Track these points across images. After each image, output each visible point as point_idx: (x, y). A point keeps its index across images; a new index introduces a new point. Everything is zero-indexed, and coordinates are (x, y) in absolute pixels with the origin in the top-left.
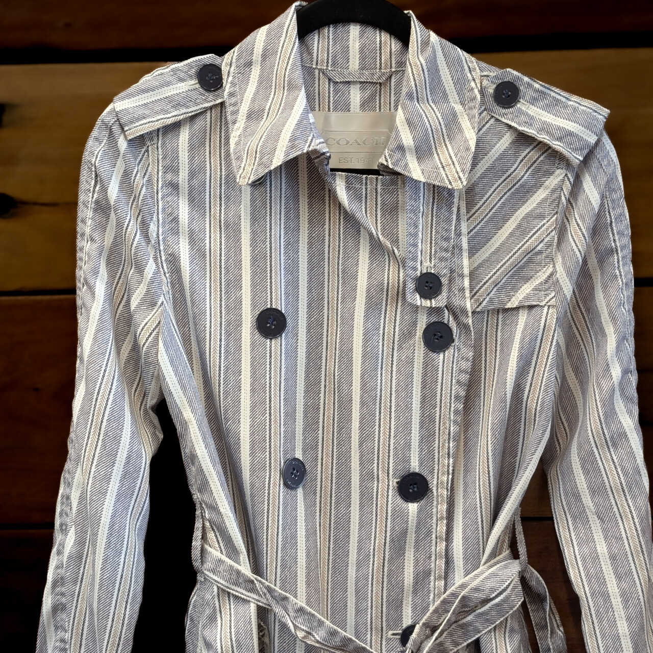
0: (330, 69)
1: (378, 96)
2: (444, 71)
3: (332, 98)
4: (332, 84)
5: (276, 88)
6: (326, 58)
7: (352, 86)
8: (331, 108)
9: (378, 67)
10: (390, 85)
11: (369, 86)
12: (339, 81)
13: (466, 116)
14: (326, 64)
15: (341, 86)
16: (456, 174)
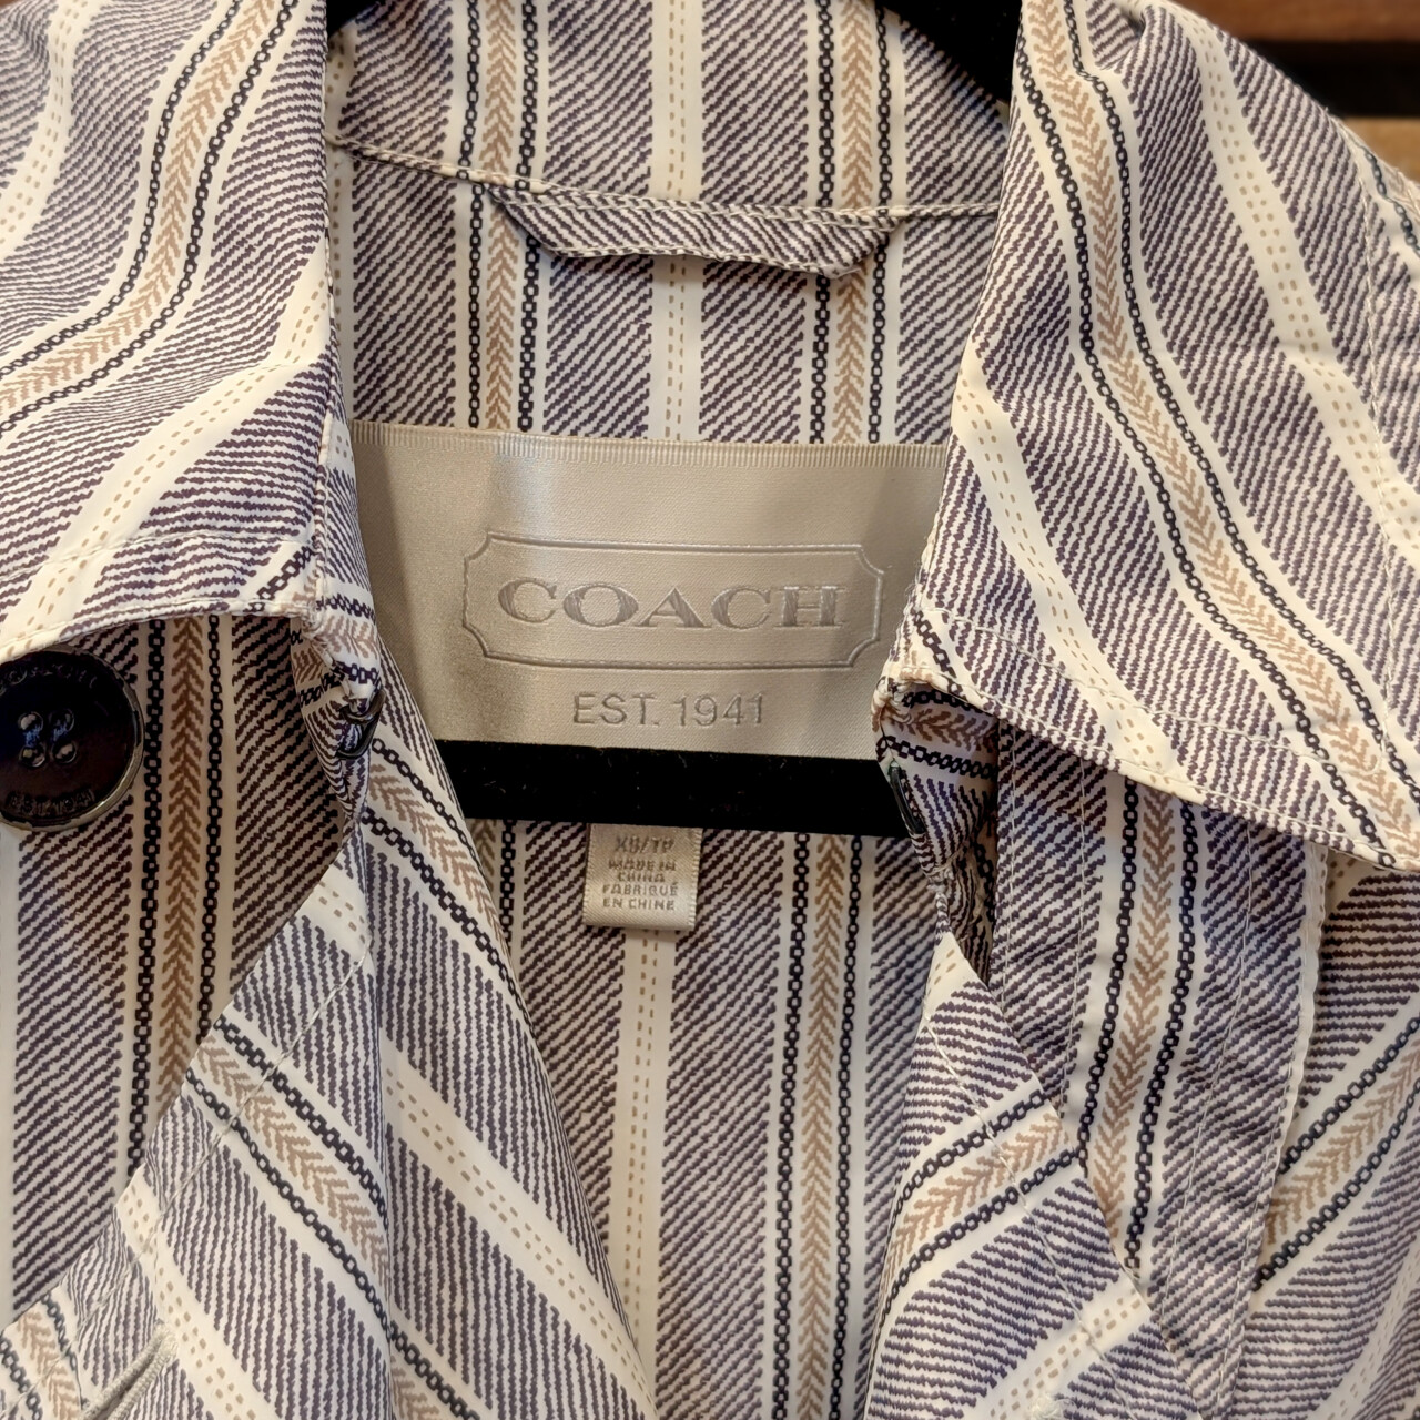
0: (537, 184)
1: (810, 354)
2: (1243, 168)
3: (542, 354)
4: (546, 271)
5: (143, 250)
6: (518, 124)
7: (661, 292)
8: (540, 405)
9: (814, 193)
10: (880, 298)
11: (754, 298)
12: (589, 253)
13: (1370, 426)
14: (516, 158)
15: (597, 286)
16: (1394, 777)
